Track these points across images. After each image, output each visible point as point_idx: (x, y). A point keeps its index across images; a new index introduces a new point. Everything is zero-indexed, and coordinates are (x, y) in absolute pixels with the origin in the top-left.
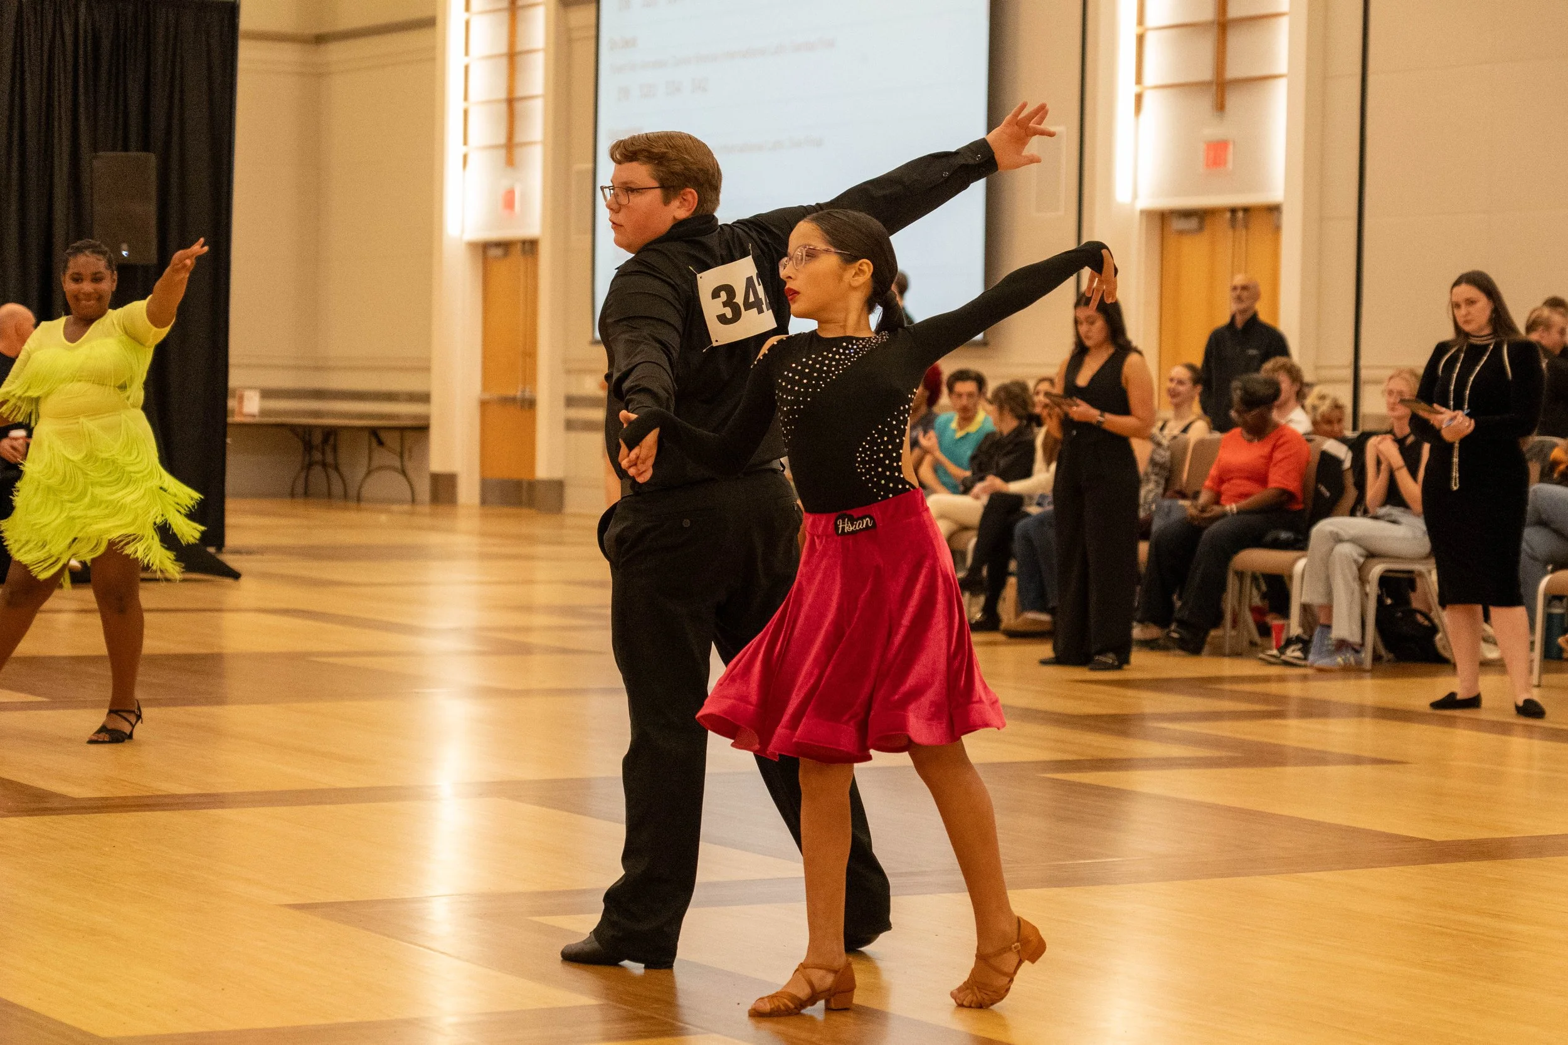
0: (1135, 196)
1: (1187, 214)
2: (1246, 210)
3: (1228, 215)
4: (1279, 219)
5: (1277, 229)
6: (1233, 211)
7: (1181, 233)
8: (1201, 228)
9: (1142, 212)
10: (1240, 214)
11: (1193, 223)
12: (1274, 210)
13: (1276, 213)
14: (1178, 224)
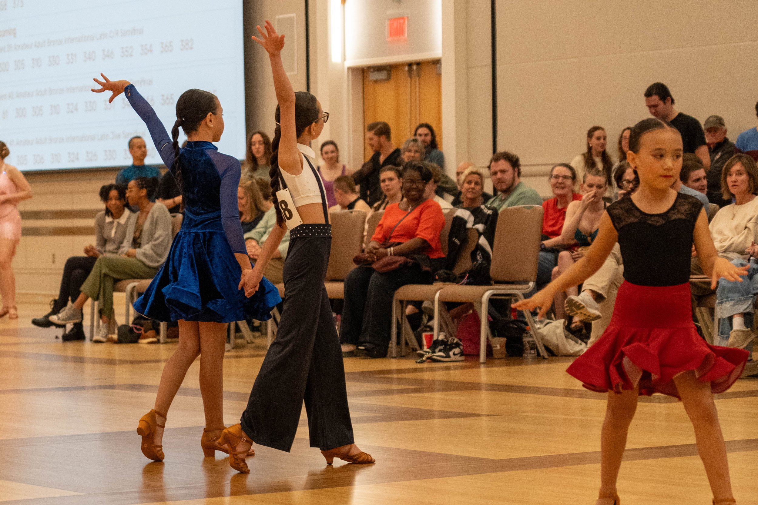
0: (344, 59)
1: (379, 68)
2: (418, 64)
3: (406, 68)
4: (440, 68)
5: (439, 75)
6: (410, 65)
7: (376, 81)
8: (389, 78)
9: (349, 68)
10: (415, 67)
11: (383, 75)
12: (437, 62)
13: (438, 65)
14: (374, 76)
